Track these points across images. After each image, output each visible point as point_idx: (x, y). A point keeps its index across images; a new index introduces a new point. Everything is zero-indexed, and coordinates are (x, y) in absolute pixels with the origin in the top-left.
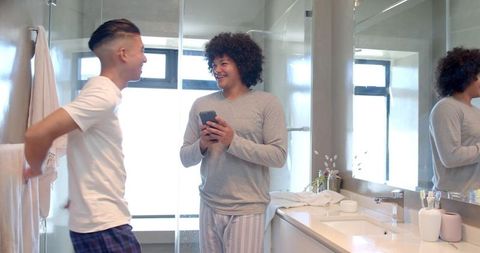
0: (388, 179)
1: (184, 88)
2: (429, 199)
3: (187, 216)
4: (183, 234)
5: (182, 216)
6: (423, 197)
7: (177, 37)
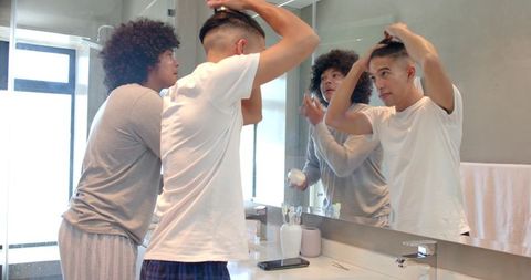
0: (254, 195)
1: (16, 89)
2: (291, 215)
3: (19, 246)
4: (12, 267)
5: (11, 247)
6: (284, 213)
7: (9, 26)
